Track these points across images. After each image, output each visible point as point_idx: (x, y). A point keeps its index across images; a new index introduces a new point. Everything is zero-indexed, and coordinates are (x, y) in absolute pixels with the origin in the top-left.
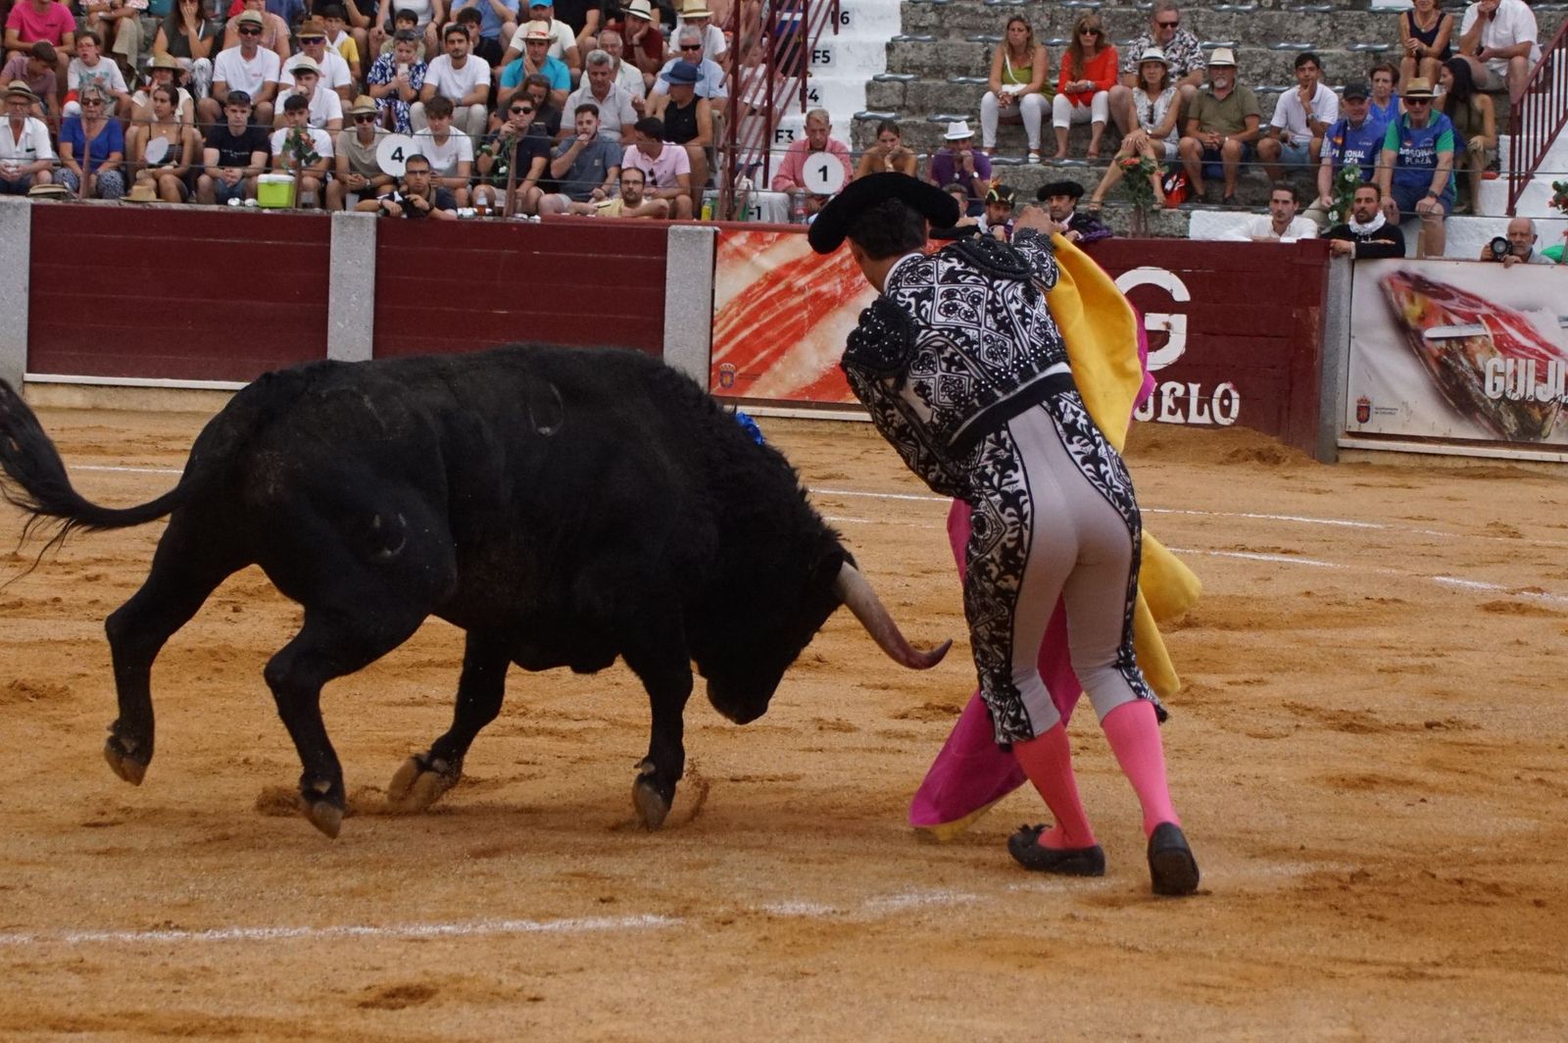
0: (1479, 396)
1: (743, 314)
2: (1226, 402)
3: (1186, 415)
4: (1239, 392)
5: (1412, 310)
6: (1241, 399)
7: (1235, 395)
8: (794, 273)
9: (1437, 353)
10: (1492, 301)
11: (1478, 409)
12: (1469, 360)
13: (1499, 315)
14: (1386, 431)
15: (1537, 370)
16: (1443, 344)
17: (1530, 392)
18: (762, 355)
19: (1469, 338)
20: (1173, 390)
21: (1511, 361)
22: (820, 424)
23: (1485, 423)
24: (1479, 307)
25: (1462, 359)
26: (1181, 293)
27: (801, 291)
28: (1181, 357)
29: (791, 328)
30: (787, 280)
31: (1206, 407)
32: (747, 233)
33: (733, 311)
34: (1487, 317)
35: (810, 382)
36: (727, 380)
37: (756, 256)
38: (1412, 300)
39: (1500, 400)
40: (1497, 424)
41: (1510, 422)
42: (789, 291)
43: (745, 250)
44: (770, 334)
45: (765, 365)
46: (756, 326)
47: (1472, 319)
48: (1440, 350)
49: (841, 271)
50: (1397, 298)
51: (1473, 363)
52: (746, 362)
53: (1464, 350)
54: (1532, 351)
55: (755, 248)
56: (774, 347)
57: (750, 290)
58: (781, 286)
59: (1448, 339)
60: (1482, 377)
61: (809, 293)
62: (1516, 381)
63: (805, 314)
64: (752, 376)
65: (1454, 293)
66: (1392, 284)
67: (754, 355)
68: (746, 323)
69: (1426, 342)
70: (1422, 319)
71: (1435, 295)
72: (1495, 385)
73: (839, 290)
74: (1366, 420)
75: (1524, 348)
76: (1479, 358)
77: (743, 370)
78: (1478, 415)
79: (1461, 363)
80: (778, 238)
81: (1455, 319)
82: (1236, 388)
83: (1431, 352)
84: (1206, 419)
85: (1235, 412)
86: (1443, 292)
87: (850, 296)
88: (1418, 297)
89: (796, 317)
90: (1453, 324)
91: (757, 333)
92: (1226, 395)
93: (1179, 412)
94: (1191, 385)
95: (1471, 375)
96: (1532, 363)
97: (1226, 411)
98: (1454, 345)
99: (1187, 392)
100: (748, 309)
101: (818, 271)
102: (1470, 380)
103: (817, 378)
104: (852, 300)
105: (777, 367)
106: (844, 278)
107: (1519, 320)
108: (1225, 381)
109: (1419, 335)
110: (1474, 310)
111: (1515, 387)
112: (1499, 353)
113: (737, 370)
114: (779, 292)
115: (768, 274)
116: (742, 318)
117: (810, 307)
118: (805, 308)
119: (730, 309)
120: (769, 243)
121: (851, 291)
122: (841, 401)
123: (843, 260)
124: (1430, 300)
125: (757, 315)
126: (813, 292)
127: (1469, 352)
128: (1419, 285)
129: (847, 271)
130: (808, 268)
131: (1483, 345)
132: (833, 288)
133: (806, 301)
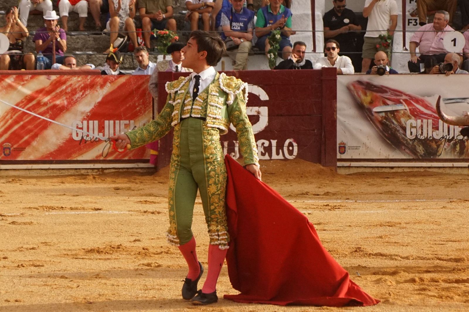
0: (403, 138)
1: (14, 117)
2: (291, 148)
3: (270, 155)
4: (297, 143)
5: (366, 99)
6: (298, 146)
7: (295, 144)
8: (40, 95)
9: (380, 119)
10: (407, 93)
11: (404, 145)
12: (397, 121)
13: (412, 99)
14: (354, 157)
15: (433, 124)
16: (384, 114)
17: (430, 134)
18: (26, 138)
19: (397, 111)
20: (263, 144)
21: (419, 121)
22: (63, 171)
23: (407, 151)
24: (402, 96)
25: (394, 121)
26: (264, 96)
27: (46, 104)
28: (266, 128)
30: (38, 99)
31: (280, 151)
32: (14, 76)
33: (9, 115)
34: (405, 101)
35: (52, 150)
36: (7, 152)
37: (20, 88)
38: (365, 94)
39: (414, 139)
40: (414, 151)
41: (420, 149)
42: (39, 104)
43: (14, 84)
44: (30, 127)
45: (28, 143)
46: (22, 123)
47: (398, 102)
48: (382, 117)
49: (66, 93)
50: (357, 93)
51: (399, 122)
52: (17, 142)
53: (395, 117)
54: (431, 116)
55: (19, 84)
56: (32, 134)
58: (34, 102)
59: (386, 112)
60: (404, 129)
61: (49, 105)
62: (422, 130)
64: (21, 149)
65: (387, 90)
66: (354, 87)
67: (23, 137)
68: (16, 122)
69: (376, 115)
70: (371, 103)
71: (377, 92)
72: (411, 133)
73: (66, 103)
74: (344, 153)
75: (426, 114)
76: (403, 120)
77: (15, 146)
78: (403, 147)
79: (393, 123)
80: (31, 78)
81: (389, 102)
82: (295, 141)
83: (377, 119)
84: (281, 157)
85: (295, 152)
86: (382, 90)
87: (72, 106)
88: (368, 93)
90: (388, 105)
91: (23, 127)
92: (290, 144)
93: (267, 154)
94: (272, 141)
95: (399, 128)
96: (430, 121)
97: (291, 153)
98: (389, 114)
99: (270, 144)
100: (16, 115)
101: (54, 94)
102: (398, 131)
103: (56, 148)
104: (73, 108)
105: (34, 143)
106: (68, 97)
107: (423, 101)
108: (290, 138)
109: (370, 111)
110: (398, 98)
111: (422, 133)
112: (413, 117)
113: (12, 146)
114: (33, 105)
115: (27, 96)
116: (14, 120)
117: (50, 112)
118: (48, 113)
119: (7, 115)
120: (26, 80)
121: (72, 103)
122: (69, 159)
123: (67, 88)
124: (375, 94)
125: (22, 118)
126: (52, 104)
127: (397, 117)
128: (369, 87)
129: (69, 93)
130: (48, 93)
131: (404, 114)
132: (62, 102)
133: (48, 109)
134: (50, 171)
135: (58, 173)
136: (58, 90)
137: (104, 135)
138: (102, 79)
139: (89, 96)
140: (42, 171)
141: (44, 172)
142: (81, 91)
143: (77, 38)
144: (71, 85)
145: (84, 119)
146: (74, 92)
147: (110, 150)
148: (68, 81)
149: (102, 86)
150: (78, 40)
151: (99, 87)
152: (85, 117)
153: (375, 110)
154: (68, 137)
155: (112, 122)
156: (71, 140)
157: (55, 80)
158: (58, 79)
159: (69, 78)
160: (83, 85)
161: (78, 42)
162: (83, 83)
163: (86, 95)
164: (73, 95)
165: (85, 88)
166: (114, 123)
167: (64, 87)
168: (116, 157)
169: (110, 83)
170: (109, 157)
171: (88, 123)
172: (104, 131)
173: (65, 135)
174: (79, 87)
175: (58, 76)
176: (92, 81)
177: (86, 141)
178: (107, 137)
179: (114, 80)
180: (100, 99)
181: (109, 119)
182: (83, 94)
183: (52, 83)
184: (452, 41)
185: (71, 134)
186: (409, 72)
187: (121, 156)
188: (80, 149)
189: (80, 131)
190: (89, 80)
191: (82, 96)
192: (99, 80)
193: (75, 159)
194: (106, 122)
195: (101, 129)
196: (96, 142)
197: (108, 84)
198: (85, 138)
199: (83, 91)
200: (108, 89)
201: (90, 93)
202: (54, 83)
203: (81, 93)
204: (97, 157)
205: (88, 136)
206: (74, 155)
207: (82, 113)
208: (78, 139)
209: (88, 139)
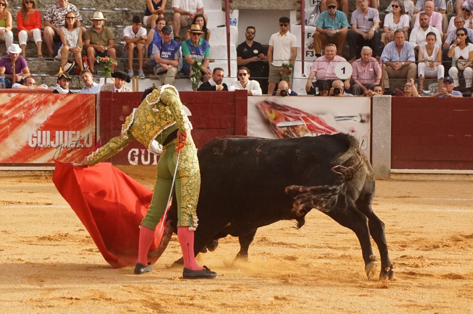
5: (271, 116)
8: (2, 109)
9: (283, 132)
10: (305, 111)
12: (297, 134)
13: (309, 117)
16: (286, 129)
19: (296, 126)
22: (21, 172)
24: (301, 114)
25: (294, 134)
27: (6, 117)
29: (2, 133)
34: (304, 118)
35: (12, 155)
38: (271, 112)
47: (298, 119)
48: (285, 131)
49: (24, 108)
50: (264, 111)
53: (295, 131)
54: (324, 130)
59: (288, 127)
61: (10, 118)
63: (8, 127)
65: (289, 109)
66: (262, 106)
69: (279, 129)
70: (275, 119)
71: (281, 110)
73: (23, 116)
75: (320, 129)
76: (301, 134)
79: (293, 136)
81: (290, 119)
83: (280, 133)
86: (284, 108)
87: (28, 118)
88: (273, 111)
89: (5, 128)
90: (289, 121)
98: (290, 129)
101: (13, 108)
103: (15, 153)
104: (29, 120)
106: (25, 111)
107: (317, 118)
109: (274, 125)
110: (298, 115)
112: (309, 131)
117: (10, 124)
118: (9, 124)
121: (28, 116)
122: (26, 162)
123: (24, 104)
124: (279, 112)
126: (12, 117)
127: (297, 131)
128: (274, 106)
129: (26, 108)
130: (9, 108)
131: (303, 128)
132: (20, 115)
133: (8, 121)
134: (9, 172)
135: (16, 174)
136: (17, 106)
137: (55, 143)
138: (54, 97)
139: (43, 111)
140: (4, 172)
141: (4, 173)
142: (36, 106)
143: (33, 63)
144: (28, 101)
145: (38, 130)
146: (30, 107)
147: (60, 156)
148: (25, 98)
149: (54, 103)
150: (34, 65)
151: (51, 103)
152: (40, 128)
153: (279, 125)
154: (25, 144)
155: (61, 132)
156: (27, 147)
157: (15, 97)
158: (18, 96)
159: (26, 96)
160: (38, 102)
161: (34, 67)
162: (38, 100)
163: (40, 110)
164: (30, 109)
165: (39, 104)
166: (64, 133)
167: (22, 103)
171: (42, 133)
172: (55, 140)
173: (23, 143)
174: (34, 103)
175: (17, 94)
176: (45, 99)
177: (40, 148)
178: (57, 144)
179: (64, 97)
180: (51, 113)
181: (59, 131)
182: (38, 109)
183: (12, 99)
184: (342, 69)
185: (28, 142)
186: (306, 94)
187: (69, 160)
188: (35, 155)
189: (35, 140)
190: (43, 98)
191: (37, 110)
192: (51, 97)
193: (31, 162)
194: (57, 132)
195: (53, 138)
196: (48, 149)
197: (59, 101)
198: (39, 145)
199: (38, 106)
200: (58, 105)
201: (43, 108)
202: (14, 99)
203: (36, 109)
204: (49, 161)
205: (41, 143)
206: (29, 159)
207: (37, 125)
208: (34, 146)
209: (42, 146)
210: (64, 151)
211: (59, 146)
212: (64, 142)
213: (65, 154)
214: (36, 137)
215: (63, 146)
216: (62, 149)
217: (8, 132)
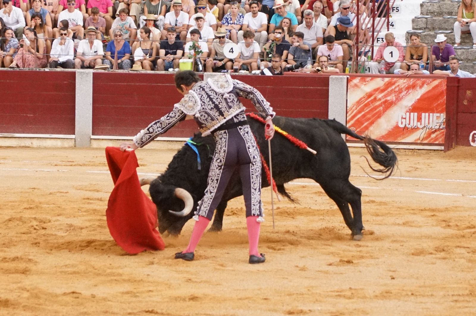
1: (358, 108)
8: (377, 93)
18: (366, 124)
27: (380, 99)
29: (376, 113)
30: (374, 95)
32: (359, 78)
33: (355, 107)
35: (384, 134)
37: (363, 87)
42: (375, 99)
43: (359, 84)
44: (368, 116)
45: (367, 128)
46: (363, 113)
49: (395, 92)
52: (359, 127)
55: (362, 84)
56: (370, 121)
57: (361, 99)
58: (372, 98)
61: (383, 100)
63: (381, 108)
64: (362, 132)
67: (363, 124)
68: (359, 112)
73: (394, 99)
77: (358, 130)
80: (371, 80)
87: (398, 101)
89: (379, 109)
91: (364, 116)
100: (360, 107)
101: (386, 92)
103: (386, 132)
104: (399, 103)
105: (371, 128)
106: (396, 94)
113: (356, 130)
114: (372, 100)
115: (367, 93)
116: (358, 110)
118: (382, 106)
119: (353, 107)
120: (367, 81)
121: (399, 99)
122: (396, 141)
123: (395, 88)
125: (364, 109)
129: (397, 91)
130: (383, 91)
132: (392, 98)
133: (381, 103)
136: (390, 89)
137: (421, 124)
138: (421, 82)
139: (411, 94)
142: (405, 90)
144: (399, 85)
145: (407, 112)
146: (400, 91)
147: (425, 136)
148: (396, 82)
149: (421, 87)
151: (419, 87)
152: (408, 110)
154: (395, 125)
155: (427, 114)
156: (397, 127)
157: (388, 81)
159: (398, 81)
160: (407, 86)
162: (408, 84)
163: (409, 93)
164: (400, 93)
165: (408, 88)
166: (429, 115)
167: (393, 87)
168: (429, 141)
169: (427, 84)
170: (424, 140)
171: (410, 114)
172: (421, 121)
173: (393, 124)
174: (404, 87)
175: (390, 78)
176: (414, 83)
177: (408, 128)
178: (423, 126)
179: (429, 82)
180: (419, 97)
181: (425, 112)
182: (407, 93)
183: (385, 83)
185: (398, 123)
187: (433, 140)
188: (403, 134)
189: (404, 120)
190: (412, 82)
191: (406, 94)
192: (419, 82)
193: (400, 141)
194: (423, 114)
195: (419, 119)
196: (416, 129)
197: (425, 86)
198: (407, 126)
199: (407, 90)
200: (425, 89)
201: (412, 92)
202: (387, 83)
203: (406, 92)
204: (415, 140)
205: (409, 124)
206: (399, 138)
207: (406, 107)
208: (402, 126)
209: (410, 126)
210: (429, 131)
211: (425, 127)
212: (429, 123)
213: (429, 135)
214: (405, 118)
215: (428, 127)
216: (428, 130)
217: (381, 114)
